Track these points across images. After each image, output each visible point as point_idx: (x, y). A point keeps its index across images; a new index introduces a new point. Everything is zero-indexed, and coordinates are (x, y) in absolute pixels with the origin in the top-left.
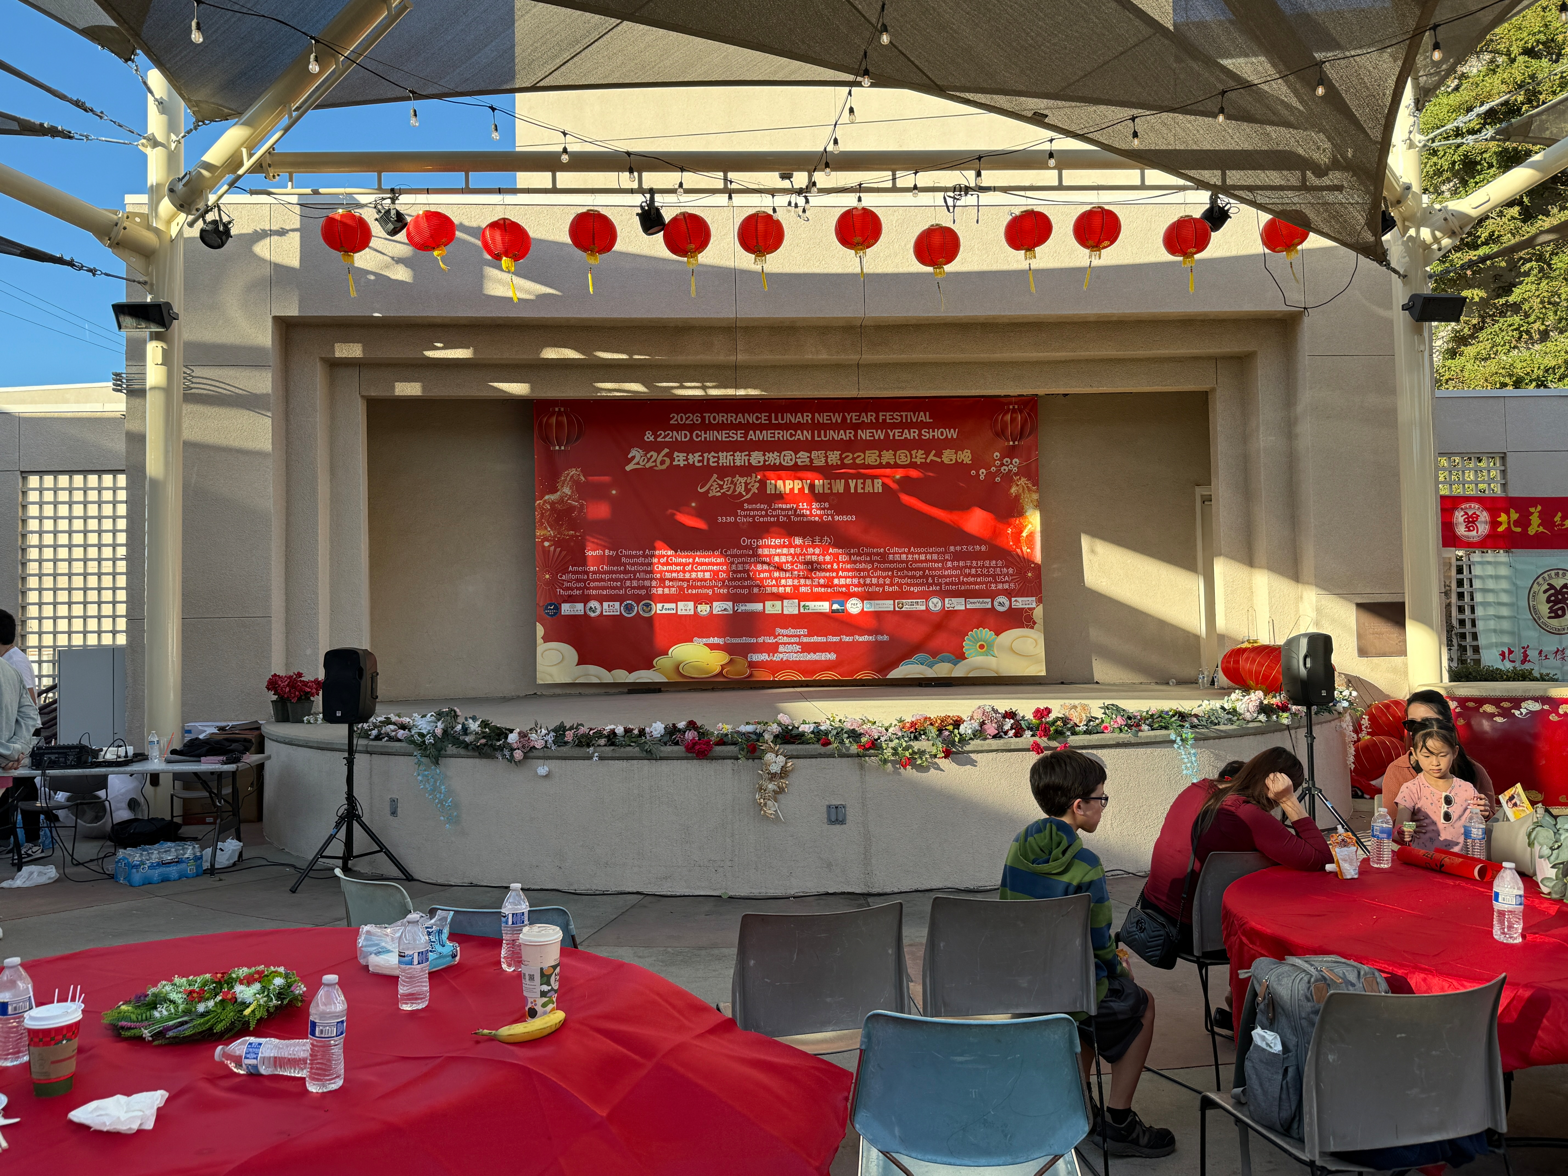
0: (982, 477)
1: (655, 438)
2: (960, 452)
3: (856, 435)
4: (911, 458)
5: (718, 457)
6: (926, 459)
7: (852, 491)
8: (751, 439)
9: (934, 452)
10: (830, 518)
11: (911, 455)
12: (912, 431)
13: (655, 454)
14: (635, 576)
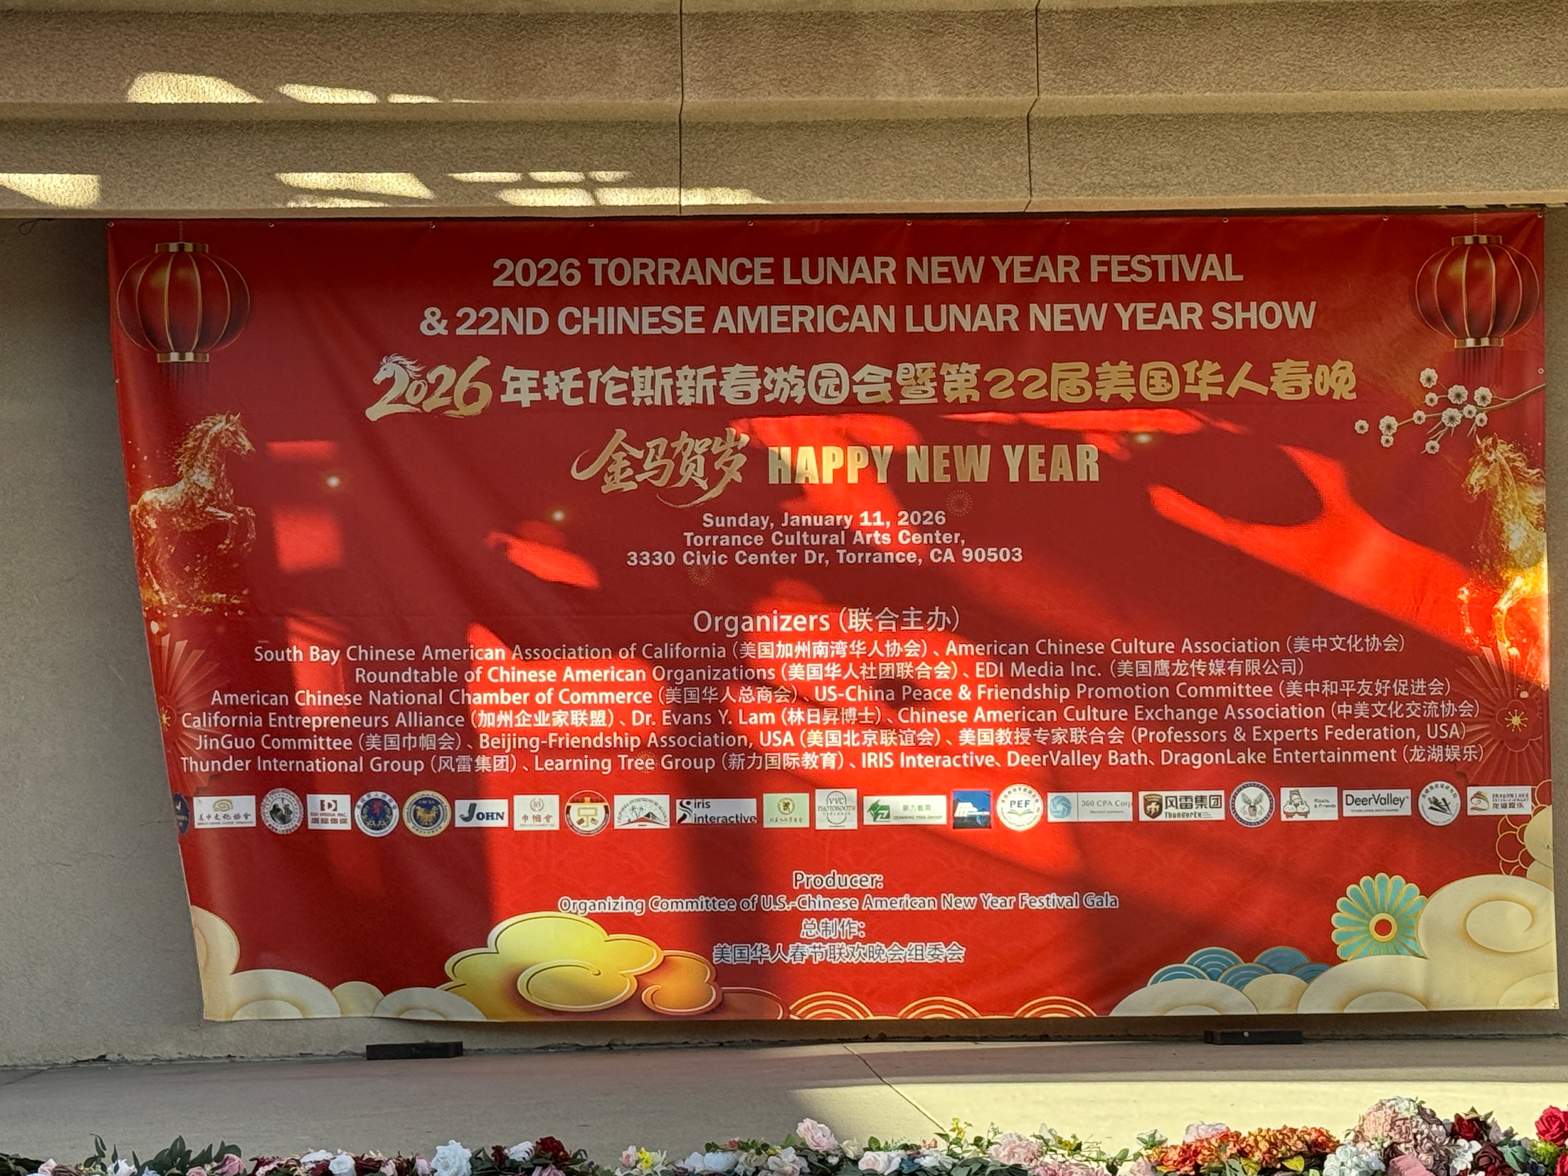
0: (1387, 439)
1: (451, 327)
2: (1322, 368)
3: (1024, 319)
4: (1183, 382)
5: (630, 382)
6: (1225, 385)
7: (1014, 477)
8: (724, 331)
9: (1247, 367)
10: (949, 555)
11: (1183, 375)
12: (1184, 306)
13: (447, 372)
14: (392, 720)
